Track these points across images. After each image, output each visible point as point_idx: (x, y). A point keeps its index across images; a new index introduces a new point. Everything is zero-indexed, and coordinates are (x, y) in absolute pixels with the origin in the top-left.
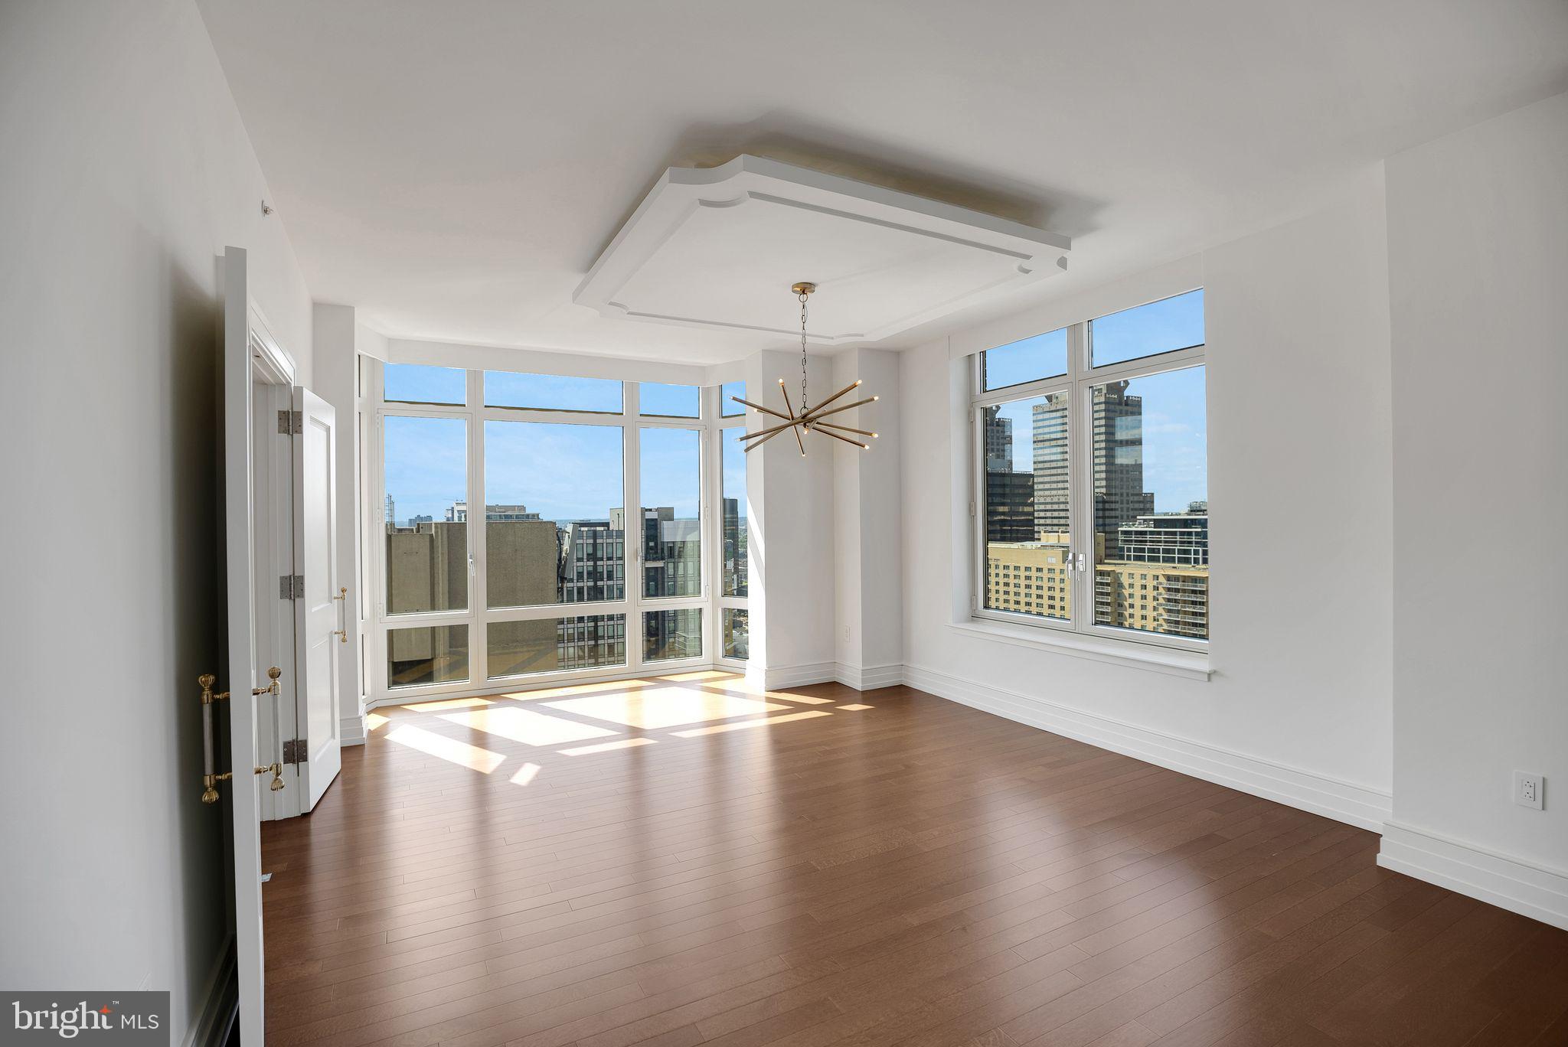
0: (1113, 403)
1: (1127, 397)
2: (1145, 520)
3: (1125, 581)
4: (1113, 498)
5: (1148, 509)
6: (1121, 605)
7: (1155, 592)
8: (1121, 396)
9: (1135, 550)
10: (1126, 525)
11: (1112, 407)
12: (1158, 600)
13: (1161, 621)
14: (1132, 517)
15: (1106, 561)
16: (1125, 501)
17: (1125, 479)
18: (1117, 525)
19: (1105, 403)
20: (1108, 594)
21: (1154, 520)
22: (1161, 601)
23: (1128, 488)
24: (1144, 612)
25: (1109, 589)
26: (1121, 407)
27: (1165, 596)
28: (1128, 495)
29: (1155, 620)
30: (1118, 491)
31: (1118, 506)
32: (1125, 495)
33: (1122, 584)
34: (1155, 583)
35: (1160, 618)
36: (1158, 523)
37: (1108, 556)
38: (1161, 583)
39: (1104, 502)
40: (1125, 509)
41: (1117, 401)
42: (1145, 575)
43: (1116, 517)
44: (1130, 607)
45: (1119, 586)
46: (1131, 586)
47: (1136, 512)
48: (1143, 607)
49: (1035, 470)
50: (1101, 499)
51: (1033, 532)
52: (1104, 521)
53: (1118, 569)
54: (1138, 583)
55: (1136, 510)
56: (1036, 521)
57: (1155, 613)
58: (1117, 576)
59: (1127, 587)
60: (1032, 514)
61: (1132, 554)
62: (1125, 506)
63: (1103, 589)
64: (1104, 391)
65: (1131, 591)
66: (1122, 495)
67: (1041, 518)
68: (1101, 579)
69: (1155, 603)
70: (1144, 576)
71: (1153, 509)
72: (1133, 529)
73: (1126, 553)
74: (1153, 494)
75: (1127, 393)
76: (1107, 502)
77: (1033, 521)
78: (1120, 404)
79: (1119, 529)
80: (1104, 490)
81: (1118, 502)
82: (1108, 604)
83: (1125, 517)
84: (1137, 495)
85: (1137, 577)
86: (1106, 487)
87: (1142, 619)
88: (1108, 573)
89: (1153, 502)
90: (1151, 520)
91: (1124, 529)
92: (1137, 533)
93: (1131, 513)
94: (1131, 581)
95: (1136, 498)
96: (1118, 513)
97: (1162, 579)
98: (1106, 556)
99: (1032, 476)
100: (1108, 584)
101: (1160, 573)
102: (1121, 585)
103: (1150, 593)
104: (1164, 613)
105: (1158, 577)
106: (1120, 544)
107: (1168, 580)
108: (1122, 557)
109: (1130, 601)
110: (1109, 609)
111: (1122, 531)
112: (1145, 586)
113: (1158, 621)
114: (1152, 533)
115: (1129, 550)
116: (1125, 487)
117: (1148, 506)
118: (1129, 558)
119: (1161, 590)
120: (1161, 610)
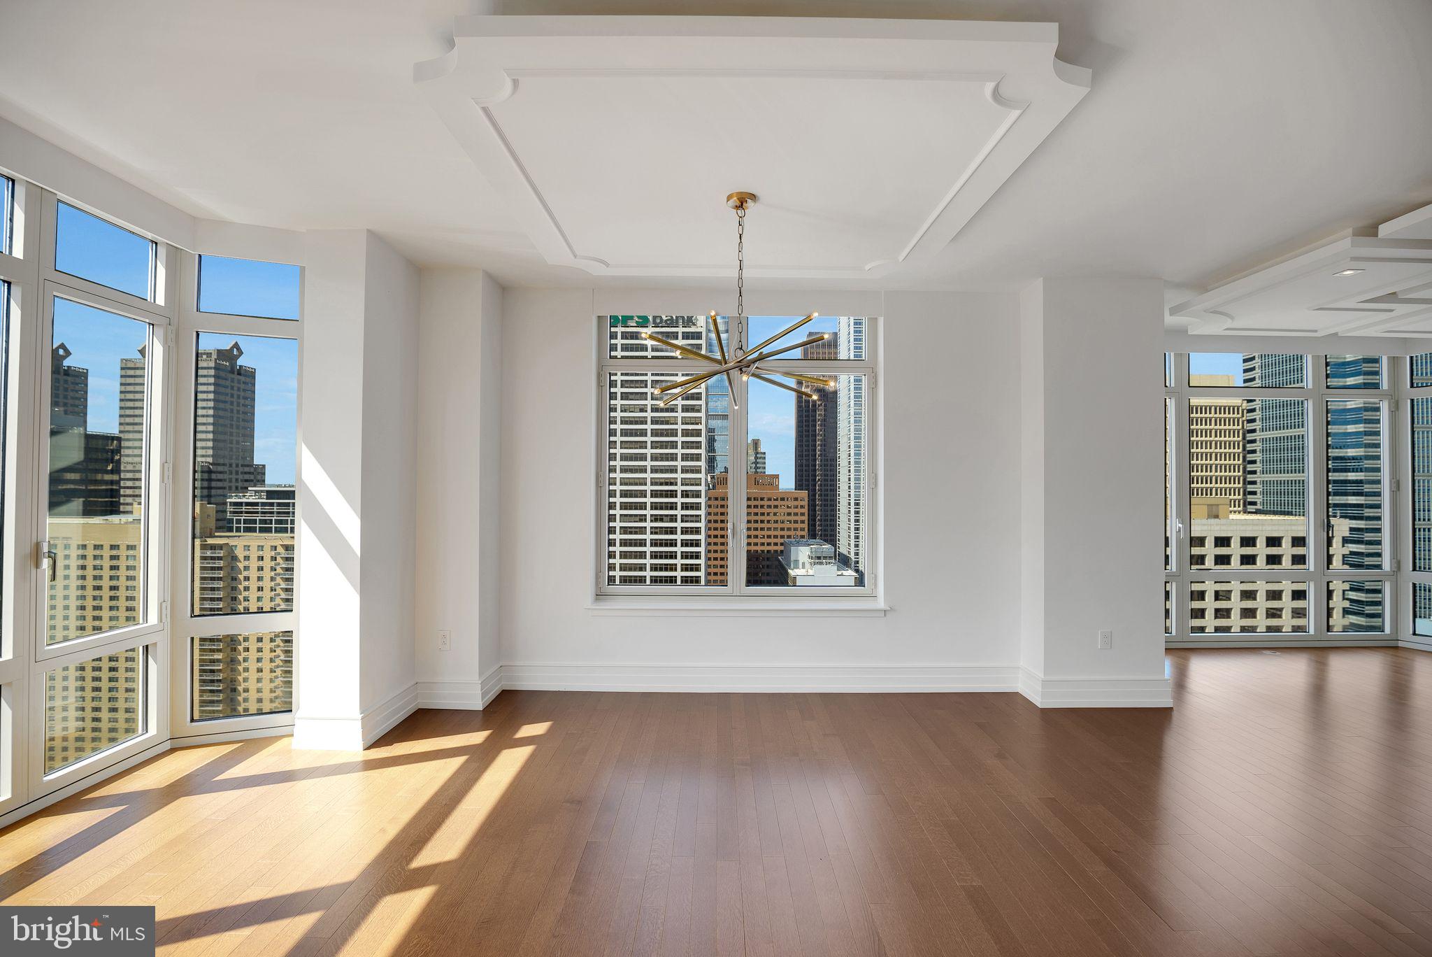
0: (223, 370)
1: (240, 366)
2: (256, 491)
3: (240, 553)
4: (220, 468)
5: (258, 481)
6: (234, 579)
7: (273, 563)
8: (233, 365)
9: (246, 521)
10: (236, 496)
11: (222, 374)
12: (275, 570)
13: (279, 591)
14: (242, 488)
15: (216, 534)
16: (234, 472)
17: (234, 450)
18: (225, 496)
19: (215, 368)
20: (220, 569)
21: (267, 492)
22: (279, 570)
23: (237, 459)
24: (260, 584)
25: (221, 563)
26: (232, 376)
27: (283, 566)
28: (237, 466)
29: (272, 590)
30: (227, 461)
31: (226, 476)
32: (234, 465)
33: (236, 556)
34: (273, 553)
35: (278, 588)
36: (271, 494)
37: (219, 529)
38: (279, 554)
39: (210, 472)
40: (234, 480)
41: (229, 369)
42: (263, 546)
43: (224, 488)
44: (245, 580)
45: (232, 560)
46: (247, 558)
47: (246, 484)
48: (260, 579)
49: (120, 432)
50: (206, 469)
51: (119, 504)
52: (209, 492)
53: (232, 542)
54: (254, 554)
55: (246, 481)
56: (122, 492)
57: (273, 583)
58: (231, 549)
59: (242, 559)
60: (118, 482)
61: (242, 525)
62: (234, 477)
63: (215, 563)
64: (214, 356)
65: (247, 563)
66: (231, 465)
67: (128, 488)
68: (212, 553)
69: (273, 573)
70: (261, 548)
71: (264, 481)
72: (244, 500)
73: (235, 525)
74: (264, 466)
75: (240, 362)
76: (214, 472)
77: (118, 491)
78: (232, 372)
79: (228, 500)
80: (210, 460)
81: (226, 472)
82: (220, 579)
83: (234, 488)
84: (248, 466)
85: (254, 549)
86: (213, 456)
87: (259, 590)
88: (221, 547)
89: (264, 474)
90: (262, 491)
91: (233, 500)
92: (248, 504)
93: (240, 484)
94: (247, 553)
95: (247, 469)
96: (226, 484)
97: (280, 549)
98: (216, 528)
99: (119, 439)
100: (220, 558)
101: (278, 543)
102: (235, 558)
103: (267, 564)
104: (282, 583)
105: (276, 547)
106: (229, 516)
107: (287, 550)
108: (230, 530)
109: (245, 573)
110: (221, 584)
111: (230, 503)
112: (262, 557)
113: (275, 590)
114: (263, 504)
115: (239, 522)
116: (234, 457)
117: (259, 477)
118: (238, 530)
119: (279, 560)
120: (279, 580)
